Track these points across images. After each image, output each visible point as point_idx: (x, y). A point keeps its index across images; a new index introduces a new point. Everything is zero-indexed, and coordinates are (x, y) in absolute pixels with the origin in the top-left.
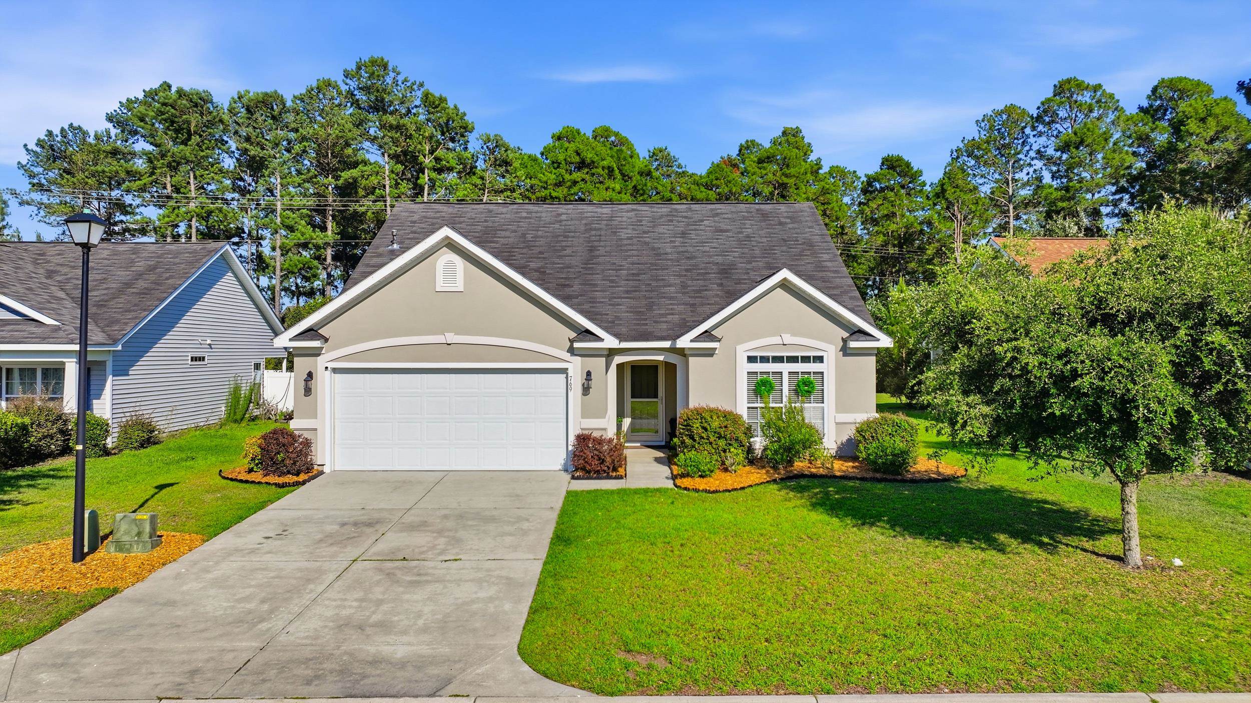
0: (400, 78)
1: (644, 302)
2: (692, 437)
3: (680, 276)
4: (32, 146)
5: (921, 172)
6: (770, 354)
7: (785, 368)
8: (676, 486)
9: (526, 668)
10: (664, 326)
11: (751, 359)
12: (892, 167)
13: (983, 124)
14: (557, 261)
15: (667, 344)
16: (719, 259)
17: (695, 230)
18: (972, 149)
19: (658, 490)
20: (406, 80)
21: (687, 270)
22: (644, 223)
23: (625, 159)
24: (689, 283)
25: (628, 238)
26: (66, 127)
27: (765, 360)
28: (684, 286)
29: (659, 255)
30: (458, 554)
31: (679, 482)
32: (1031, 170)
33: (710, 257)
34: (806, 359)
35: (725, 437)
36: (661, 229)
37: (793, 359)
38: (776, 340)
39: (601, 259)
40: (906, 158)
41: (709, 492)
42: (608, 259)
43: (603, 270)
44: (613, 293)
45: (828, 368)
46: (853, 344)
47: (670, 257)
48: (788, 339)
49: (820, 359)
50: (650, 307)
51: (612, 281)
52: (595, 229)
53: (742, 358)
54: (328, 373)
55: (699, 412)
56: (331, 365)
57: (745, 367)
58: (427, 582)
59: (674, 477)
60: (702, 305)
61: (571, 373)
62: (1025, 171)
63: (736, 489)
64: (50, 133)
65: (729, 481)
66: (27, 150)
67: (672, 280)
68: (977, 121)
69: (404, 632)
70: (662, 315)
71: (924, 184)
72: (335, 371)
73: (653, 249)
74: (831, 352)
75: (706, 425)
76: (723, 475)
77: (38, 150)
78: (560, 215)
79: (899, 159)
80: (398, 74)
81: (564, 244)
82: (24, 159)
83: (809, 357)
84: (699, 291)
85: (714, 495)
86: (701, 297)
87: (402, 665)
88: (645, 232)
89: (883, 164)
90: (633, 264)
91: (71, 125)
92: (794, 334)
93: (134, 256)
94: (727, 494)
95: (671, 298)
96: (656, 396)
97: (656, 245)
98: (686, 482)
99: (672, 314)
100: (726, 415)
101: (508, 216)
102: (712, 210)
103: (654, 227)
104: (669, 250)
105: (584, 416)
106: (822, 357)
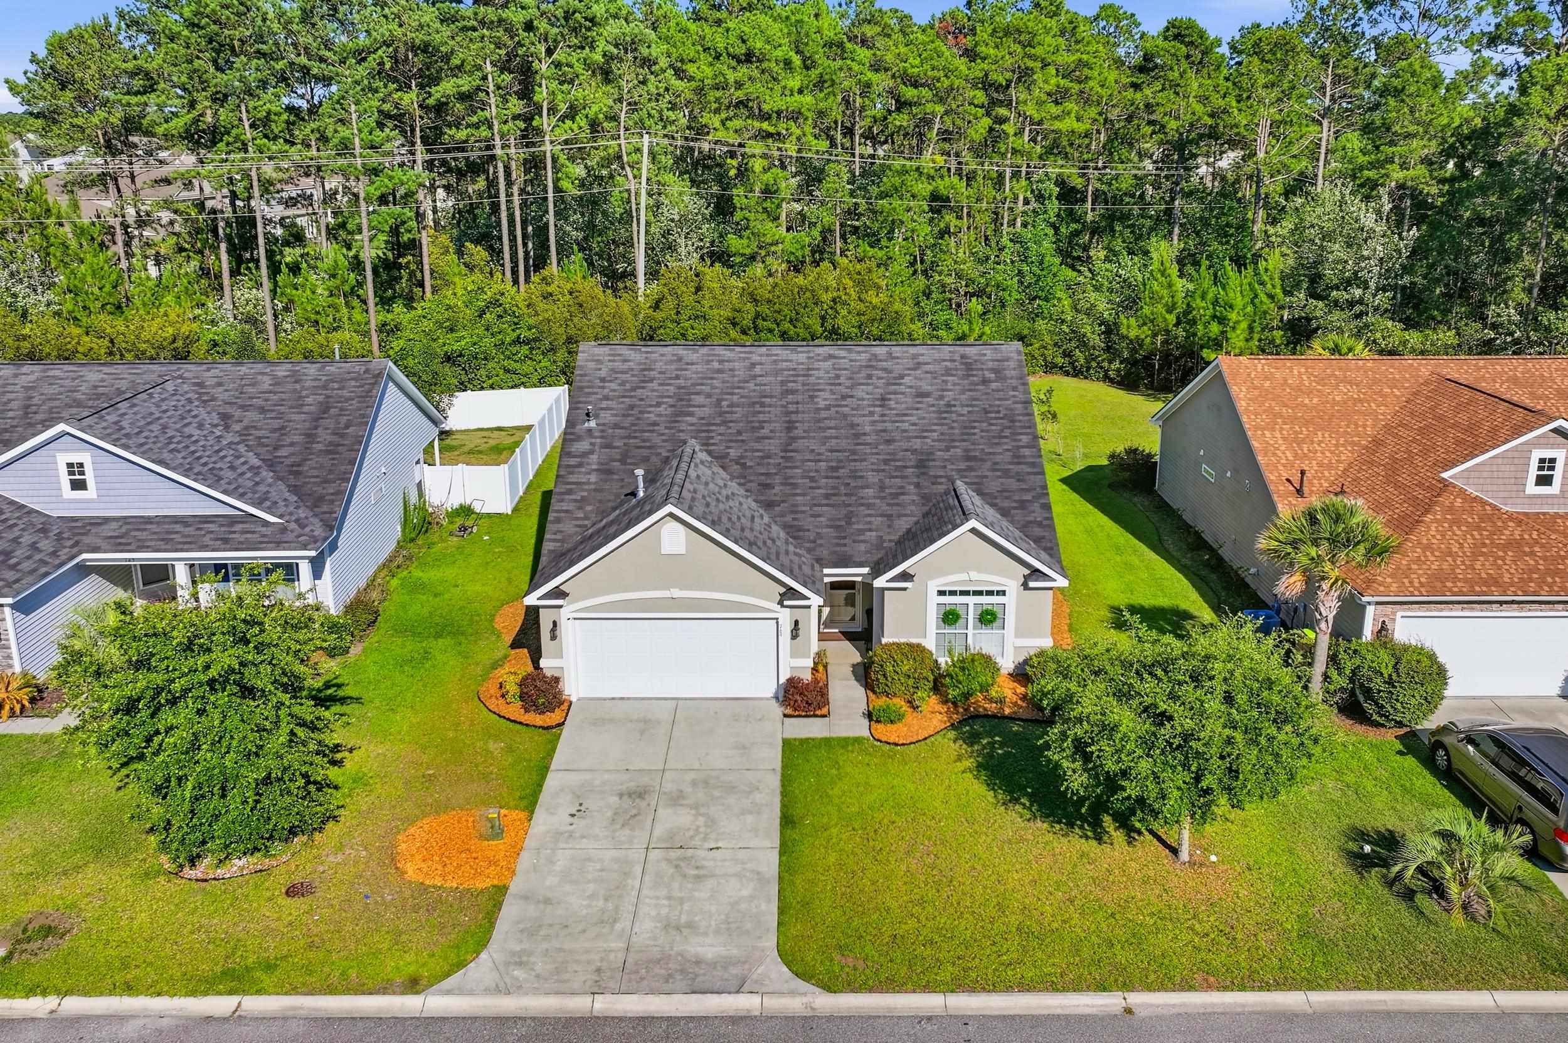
1: (844, 511)
3: (878, 471)
6: (958, 588)
7: (971, 600)
8: (871, 733)
9: (785, 969)
11: (941, 593)
12: (1178, 37)
14: (757, 446)
16: (917, 444)
17: (895, 393)
19: (857, 740)
21: (886, 462)
22: (842, 380)
23: (807, 35)
24: (887, 482)
25: (828, 408)
27: (953, 593)
28: (882, 487)
29: (857, 436)
30: (717, 840)
31: (873, 727)
33: (909, 439)
34: (990, 593)
36: (860, 392)
37: (979, 593)
38: (964, 577)
39: (800, 444)
41: (898, 745)
42: (806, 443)
43: (802, 462)
44: (813, 498)
45: (1010, 603)
46: (1032, 584)
47: (868, 439)
48: (974, 575)
49: (1003, 593)
50: (849, 518)
51: (812, 479)
52: (792, 392)
53: (932, 592)
54: (570, 622)
55: (892, 648)
57: (934, 600)
58: (705, 876)
59: (870, 715)
60: (900, 516)
61: (781, 621)
63: (919, 741)
65: (915, 726)
67: (870, 477)
69: (706, 934)
72: (577, 619)
73: (853, 426)
74: (1013, 586)
78: (753, 365)
79: (1191, 25)
81: (761, 417)
83: (993, 591)
85: (902, 749)
86: (898, 505)
87: (714, 965)
88: (844, 397)
90: (832, 451)
92: (979, 572)
93: (298, 386)
94: (913, 746)
95: (869, 506)
97: (856, 420)
98: (879, 729)
99: (870, 530)
101: (699, 368)
102: (915, 356)
103: (851, 387)
104: (868, 429)
105: (793, 656)
106: (1005, 591)
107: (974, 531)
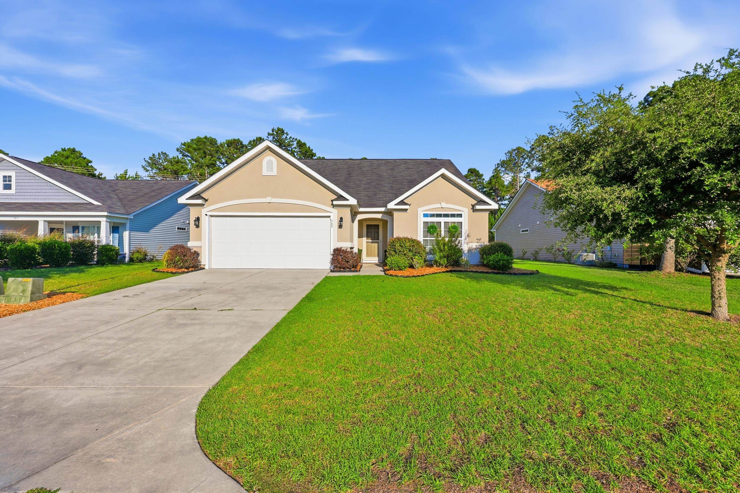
0: (288, 137)
2: (395, 251)
4: (147, 159)
5: (483, 175)
6: (435, 213)
7: (443, 220)
8: (385, 274)
10: (382, 202)
11: (425, 215)
12: (472, 172)
13: (508, 154)
15: (383, 209)
16: (409, 178)
18: (503, 164)
19: (376, 276)
20: (291, 138)
21: (393, 182)
24: (394, 186)
25: (366, 171)
26: (160, 153)
27: (432, 216)
28: (392, 187)
29: (380, 176)
30: (234, 306)
31: (387, 272)
32: (526, 172)
34: (453, 216)
35: (412, 251)
36: (382, 168)
37: (446, 216)
38: (439, 206)
39: (353, 178)
40: (477, 169)
41: (404, 277)
42: (356, 177)
43: (354, 181)
45: (464, 220)
46: (478, 207)
47: (385, 177)
48: (444, 205)
49: (460, 216)
50: (375, 194)
51: (358, 185)
52: (352, 168)
53: (421, 214)
54: (207, 217)
55: (399, 239)
56: (208, 214)
57: (422, 219)
59: (385, 271)
61: (332, 218)
62: (524, 172)
63: (419, 276)
64: (154, 155)
65: (415, 272)
66: (145, 161)
67: (386, 185)
68: (505, 153)
70: (380, 198)
71: (484, 180)
72: (211, 216)
73: (378, 174)
74: (466, 211)
75: (402, 244)
76: (411, 270)
77: (150, 161)
79: (475, 169)
80: (288, 135)
82: (144, 164)
83: (455, 214)
84: (399, 189)
85: (407, 278)
89: (468, 171)
90: (368, 179)
91: (162, 152)
92: (447, 203)
94: (414, 278)
96: (378, 239)
97: (380, 173)
98: (391, 272)
100: (413, 241)
104: (385, 175)
105: (339, 240)
106: (461, 214)
107: (443, 176)
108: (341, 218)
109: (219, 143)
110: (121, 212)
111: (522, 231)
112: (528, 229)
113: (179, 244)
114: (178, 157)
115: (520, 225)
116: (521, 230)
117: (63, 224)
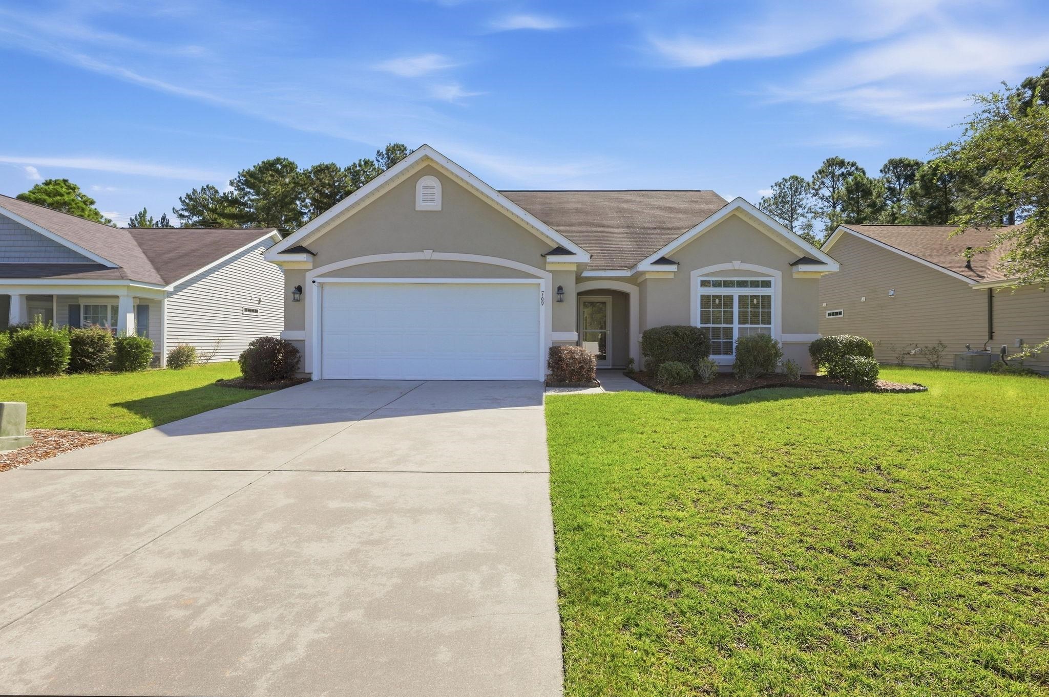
6: (722, 279)
7: (735, 292)
11: (704, 284)
15: (623, 273)
26: (204, 187)
27: (717, 284)
34: (755, 284)
37: (742, 284)
38: (728, 266)
45: (775, 293)
46: (801, 268)
48: (738, 264)
49: (767, 284)
53: (696, 283)
54: (315, 287)
56: (317, 280)
57: (697, 291)
61: (542, 287)
64: (194, 192)
72: (322, 285)
74: (777, 276)
82: (179, 206)
83: (758, 282)
92: (743, 260)
96: (604, 328)
105: (555, 329)
106: (770, 282)
107: (737, 212)
108: (560, 288)
109: (300, 169)
110: (153, 281)
111: (829, 314)
112: (842, 310)
113: (263, 336)
114: (232, 193)
115: (824, 304)
116: (827, 312)
117: (52, 301)
